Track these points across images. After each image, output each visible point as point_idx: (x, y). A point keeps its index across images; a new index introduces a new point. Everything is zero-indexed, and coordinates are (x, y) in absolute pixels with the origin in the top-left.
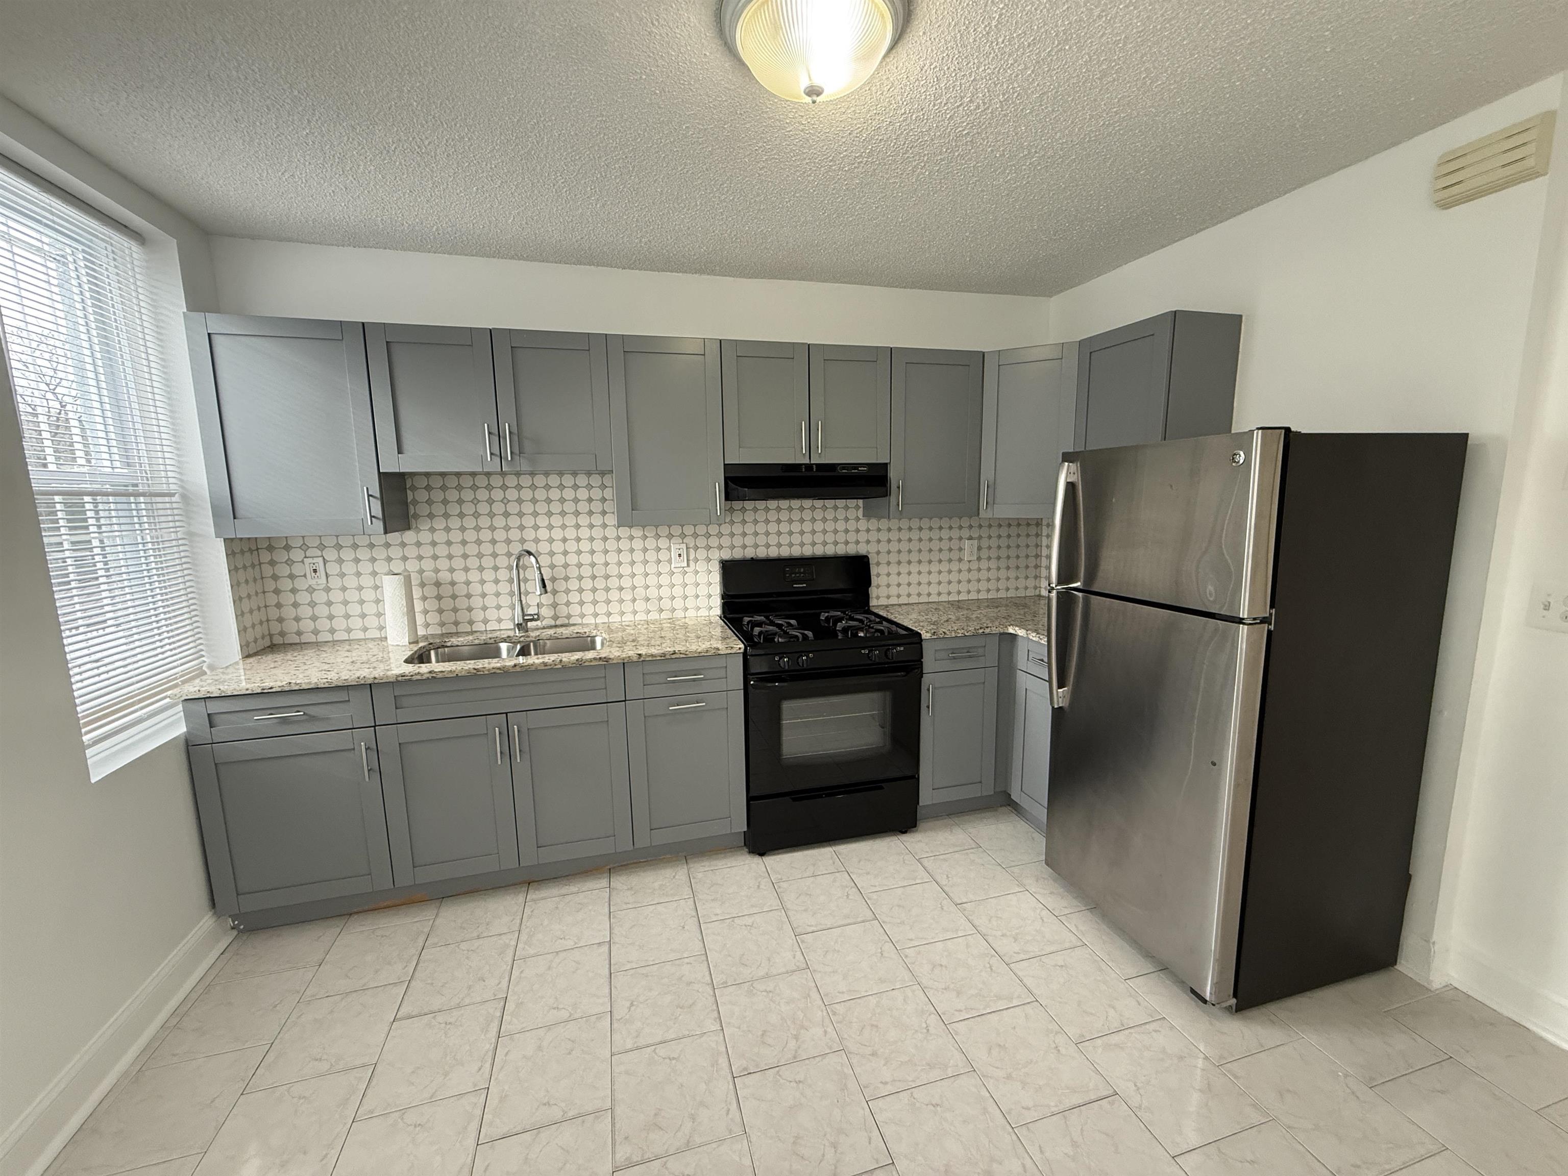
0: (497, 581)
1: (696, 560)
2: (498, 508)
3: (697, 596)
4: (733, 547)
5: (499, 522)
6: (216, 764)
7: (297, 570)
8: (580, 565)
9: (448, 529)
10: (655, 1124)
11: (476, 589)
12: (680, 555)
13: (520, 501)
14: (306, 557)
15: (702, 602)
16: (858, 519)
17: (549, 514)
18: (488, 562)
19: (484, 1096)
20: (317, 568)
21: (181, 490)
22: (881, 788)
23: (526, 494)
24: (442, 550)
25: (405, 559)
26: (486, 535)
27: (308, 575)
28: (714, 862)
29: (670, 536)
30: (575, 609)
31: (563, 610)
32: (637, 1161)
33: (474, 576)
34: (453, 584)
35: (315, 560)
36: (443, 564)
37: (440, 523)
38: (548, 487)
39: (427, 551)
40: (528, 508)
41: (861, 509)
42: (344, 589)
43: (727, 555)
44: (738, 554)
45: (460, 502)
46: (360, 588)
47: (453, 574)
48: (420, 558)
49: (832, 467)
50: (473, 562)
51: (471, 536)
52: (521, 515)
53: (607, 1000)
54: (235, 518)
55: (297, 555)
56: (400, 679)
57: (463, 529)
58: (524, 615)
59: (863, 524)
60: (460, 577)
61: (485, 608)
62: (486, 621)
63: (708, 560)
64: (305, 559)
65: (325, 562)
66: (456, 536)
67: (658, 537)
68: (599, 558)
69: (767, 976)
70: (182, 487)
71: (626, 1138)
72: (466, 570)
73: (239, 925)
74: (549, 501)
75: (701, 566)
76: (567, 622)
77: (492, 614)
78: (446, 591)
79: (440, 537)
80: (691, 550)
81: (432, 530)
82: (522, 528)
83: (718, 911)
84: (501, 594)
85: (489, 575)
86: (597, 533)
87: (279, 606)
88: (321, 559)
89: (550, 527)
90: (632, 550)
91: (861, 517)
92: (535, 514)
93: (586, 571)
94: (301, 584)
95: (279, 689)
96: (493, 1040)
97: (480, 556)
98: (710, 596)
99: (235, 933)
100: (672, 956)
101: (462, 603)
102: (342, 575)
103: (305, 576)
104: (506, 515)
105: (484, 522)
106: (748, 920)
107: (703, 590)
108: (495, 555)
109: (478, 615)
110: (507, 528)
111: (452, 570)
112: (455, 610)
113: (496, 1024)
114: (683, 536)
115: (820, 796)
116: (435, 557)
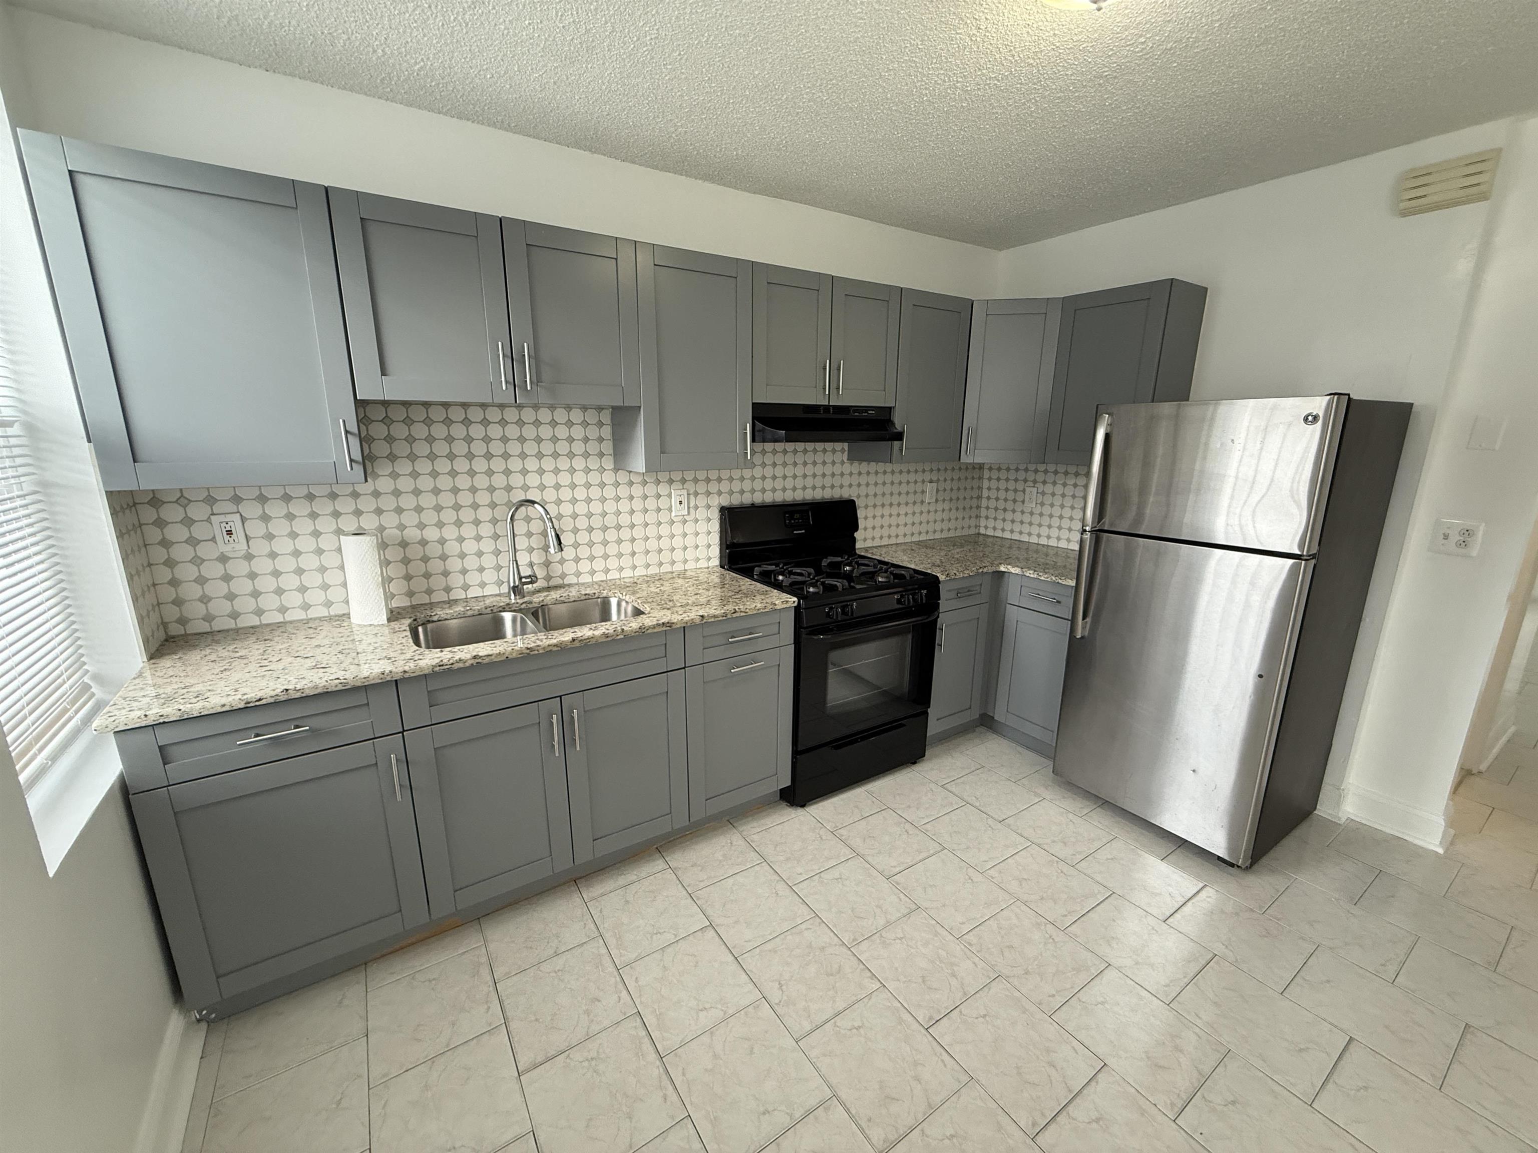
0: (478, 538)
1: (696, 507)
2: (478, 448)
3: (697, 547)
4: (731, 493)
5: (480, 465)
6: (175, 813)
7: (199, 531)
8: (575, 516)
9: (415, 475)
10: (887, 1097)
11: (452, 548)
12: (681, 503)
13: (505, 440)
14: (213, 514)
15: (702, 553)
16: (843, 463)
17: (540, 456)
18: (467, 515)
19: (690, 1126)
20: (233, 529)
21: (23, 417)
22: (903, 725)
23: (512, 431)
24: (408, 502)
25: (358, 513)
26: (463, 482)
27: (219, 539)
28: (762, 821)
29: (671, 482)
30: (569, 567)
31: (557, 569)
32: (896, 1140)
33: (450, 533)
34: (424, 543)
35: (229, 518)
36: (411, 519)
37: (403, 467)
38: (537, 423)
39: (387, 503)
40: (514, 448)
41: (846, 453)
42: (273, 555)
43: (725, 503)
44: (736, 500)
45: (430, 439)
46: (297, 553)
47: (423, 531)
48: (379, 512)
49: (845, 409)
50: (448, 516)
51: (445, 482)
52: (506, 456)
53: (751, 986)
54: (135, 461)
55: (198, 511)
56: (437, 669)
57: (434, 474)
58: (520, 578)
59: (847, 468)
60: (432, 534)
61: (464, 572)
62: (466, 587)
63: (709, 507)
64: (212, 517)
65: (243, 520)
66: (426, 483)
67: (658, 482)
68: (596, 507)
69: (888, 924)
70: (25, 412)
71: (869, 1120)
72: (440, 525)
73: (209, 1014)
74: (539, 440)
75: (701, 514)
76: (562, 582)
77: (473, 578)
78: (415, 552)
79: (405, 484)
80: (691, 496)
81: (394, 476)
82: (507, 472)
83: (800, 870)
84: (483, 553)
85: (468, 531)
86: (594, 478)
87: (174, 583)
88: (238, 515)
89: (541, 472)
90: (631, 498)
91: (846, 461)
92: (523, 456)
93: (582, 523)
94: (206, 551)
95: (272, 700)
96: (658, 1063)
97: (457, 507)
98: (709, 546)
99: (204, 1025)
100: (786, 926)
101: (436, 566)
102: (270, 537)
103: (213, 539)
104: (489, 456)
105: (462, 465)
106: (835, 873)
107: (702, 540)
108: (475, 506)
109: (456, 580)
110: (490, 473)
111: (421, 526)
112: (427, 576)
113: (647, 1044)
114: (683, 481)
115: (856, 741)
116: (399, 510)
